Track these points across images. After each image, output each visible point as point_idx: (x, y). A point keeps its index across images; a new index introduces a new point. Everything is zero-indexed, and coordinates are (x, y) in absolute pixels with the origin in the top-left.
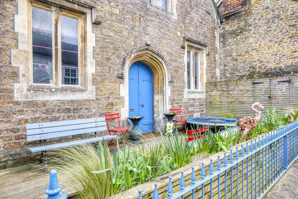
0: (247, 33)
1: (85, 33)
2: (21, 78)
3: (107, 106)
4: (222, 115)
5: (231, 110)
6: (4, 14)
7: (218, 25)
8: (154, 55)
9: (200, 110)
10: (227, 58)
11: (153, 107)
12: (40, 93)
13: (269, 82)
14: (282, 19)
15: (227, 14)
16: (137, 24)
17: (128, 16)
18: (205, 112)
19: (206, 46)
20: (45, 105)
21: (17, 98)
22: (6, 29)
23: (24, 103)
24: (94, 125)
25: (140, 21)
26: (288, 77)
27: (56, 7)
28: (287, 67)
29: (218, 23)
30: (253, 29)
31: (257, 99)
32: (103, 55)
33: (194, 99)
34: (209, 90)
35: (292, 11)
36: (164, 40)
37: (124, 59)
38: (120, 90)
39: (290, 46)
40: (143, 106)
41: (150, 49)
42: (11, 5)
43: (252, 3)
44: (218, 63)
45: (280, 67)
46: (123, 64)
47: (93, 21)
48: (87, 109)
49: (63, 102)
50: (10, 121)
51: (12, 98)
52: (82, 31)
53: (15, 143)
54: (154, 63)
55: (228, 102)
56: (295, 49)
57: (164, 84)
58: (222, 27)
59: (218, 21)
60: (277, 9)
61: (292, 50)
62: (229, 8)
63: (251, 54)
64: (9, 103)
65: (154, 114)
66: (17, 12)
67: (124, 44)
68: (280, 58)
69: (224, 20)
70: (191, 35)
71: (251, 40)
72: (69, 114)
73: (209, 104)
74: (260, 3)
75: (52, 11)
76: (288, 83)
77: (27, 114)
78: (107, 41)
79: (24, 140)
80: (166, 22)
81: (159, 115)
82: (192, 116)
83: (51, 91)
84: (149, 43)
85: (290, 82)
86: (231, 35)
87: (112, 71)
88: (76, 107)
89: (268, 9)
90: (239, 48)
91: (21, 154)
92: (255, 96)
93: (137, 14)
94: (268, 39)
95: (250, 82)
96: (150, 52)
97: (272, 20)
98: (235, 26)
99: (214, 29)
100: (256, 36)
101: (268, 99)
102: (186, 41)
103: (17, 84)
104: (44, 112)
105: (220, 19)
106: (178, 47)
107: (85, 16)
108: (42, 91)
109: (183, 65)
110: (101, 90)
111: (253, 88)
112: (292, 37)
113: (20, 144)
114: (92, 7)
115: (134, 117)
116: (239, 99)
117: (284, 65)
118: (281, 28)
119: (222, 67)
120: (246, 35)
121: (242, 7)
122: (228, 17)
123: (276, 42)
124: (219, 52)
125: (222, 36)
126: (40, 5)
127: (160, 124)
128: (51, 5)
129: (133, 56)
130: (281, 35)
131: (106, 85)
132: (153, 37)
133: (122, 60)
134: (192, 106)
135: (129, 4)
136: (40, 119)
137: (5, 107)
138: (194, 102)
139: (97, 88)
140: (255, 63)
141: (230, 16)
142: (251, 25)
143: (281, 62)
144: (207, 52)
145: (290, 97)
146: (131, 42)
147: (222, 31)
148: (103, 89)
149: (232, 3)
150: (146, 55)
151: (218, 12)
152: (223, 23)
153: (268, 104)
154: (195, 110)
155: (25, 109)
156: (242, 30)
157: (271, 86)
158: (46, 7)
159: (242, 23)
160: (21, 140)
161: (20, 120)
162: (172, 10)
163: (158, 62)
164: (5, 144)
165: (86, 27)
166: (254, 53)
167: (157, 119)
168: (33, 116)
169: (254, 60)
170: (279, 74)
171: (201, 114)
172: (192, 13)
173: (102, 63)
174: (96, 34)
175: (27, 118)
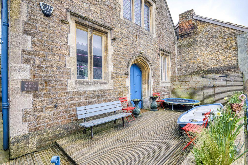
0: (195, 46)
1: (107, 46)
2: (72, 76)
3: (119, 93)
4: (181, 96)
5: (188, 94)
6: (62, 33)
7: (176, 40)
8: (144, 60)
9: (168, 94)
10: (182, 61)
11: (141, 92)
12: (82, 85)
13: (213, 77)
14: (218, 38)
15: (182, 34)
16: (135, 40)
17: (130, 35)
18: (170, 95)
19: (170, 54)
20: (85, 94)
21: (69, 90)
22: (63, 43)
23: (73, 93)
24: (114, 106)
25: (137, 38)
26: (226, 74)
27: (91, 28)
28: (221, 67)
29: (176, 39)
30: (199, 44)
31: (206, 87)
32: (117, 60)
33: (164, 87)
34: (173, 81)
35: (224, 34)
36: (149, 50)
37: (129, 62)
38: (126, 82)
39: (223, 55)
40: (136, 92)
41: (142, 56)
42: (66, 27)
43: (198, 28)
44: (176, 64)
45: (217, 67)
46: (128, 66)
47: (112, 38)
48: (108, 95)
49: (95, 91)
50: (65, 105)
51: (66, 89)
52: (105, 44)
53: (68, 120)
54: (143, 64)
55: (186, 89)
56: (227, 56)
57: (149, 78)
58: (178, 42)
59: (176, 38)
60: (215, 32)
61: (225, 57)
62: (183, 31)
63: (198, 59)
64: (64, 93)
65: (142, 97)
66: (70, 32)
67: (128, 53)
68: (217, 62)
69: (179, 38)
70: (163, 46)
71: (198, 50)
72: (99, 99)
73: (173, 90)
74: (203, 28)
75: (87, 31)
76: (226, 77)
77: (75, 100)
78: (119, 51)
79: (73, 118)
80: (150, 39)
81: (146, 98)
82: (164, 97)
83: (89, 84)
84: (142, 52)
85: (227, 77)
86: (185, 47)
87: (122, 70)
88: (102, 94)
89: (209, 32)
90: (190, 55)
91: (72, 128)
92: (204, 85)
93: (135, 34)
94: (209, 50)
95: (200, 76)
96: (142, 58)
97: (211, 38)
98: (187, 41)
99: (174, 43)
100: (201, 48)
101: (213, 87)
102: (161, 50)
103: (69, 80)
104: (85, 98)
105: (177, 37)
106: (156, 54)
107: (107, 35)
108: (84, 84)
109: (159, 66)
110: (116, 83)
111: (203, 80)
112: (224, 49)
113: (70, 121)
114: (112, 29)
115: (134, 100)
116: (193, 87)
117: (219, 66)
118: (217, 43)
119: (179, 66)
120: (194, 47)
121: (192, 30)
122: (182, 36)
123: (214, 52)
124: (177, 57)
125: (179, 47)
126: (81, 27)
127: (147, 103)
128: (88, 27)
129: (133, 60)
130: (217, 48)
131: (119, 79)
132: (143, 48)
133: (127, 63)
134: (164, 91)
135: (131, 27)
136: (82, 103)
137: (62, 96)
138: (165, 89)
139: (114, 82)
140: (201, 64)
141: (183, 35)
142: (198, 41)
143: (217, 64)
144: (171, 57)
145: (227, 86)
146: (132, 52)
147: (178, 44)
148: (117, 82)
149: (185, 28)
150: (140, 59)
151: (176, 33)
152: (179, 40)
153: (213, 90)
154: (165, 94)
155: (74, 97)
156: (192, 44)
157: (215, 79)
158: (85, 28)
159: (192, 40)
160: (72, 118)
161: (71, 104)
162: (153, 31)
163: (146, 64)
164: (62, 121)
165: (108, 42)
166: (200, 58)
167: (144, 100)
168: (78, 101)
169: (200, 62)
170: (217, 71)
171: (168, 96)
172: (163, 33)
173: (117, 65)
174: (113, 46)
175: (75, 102)
